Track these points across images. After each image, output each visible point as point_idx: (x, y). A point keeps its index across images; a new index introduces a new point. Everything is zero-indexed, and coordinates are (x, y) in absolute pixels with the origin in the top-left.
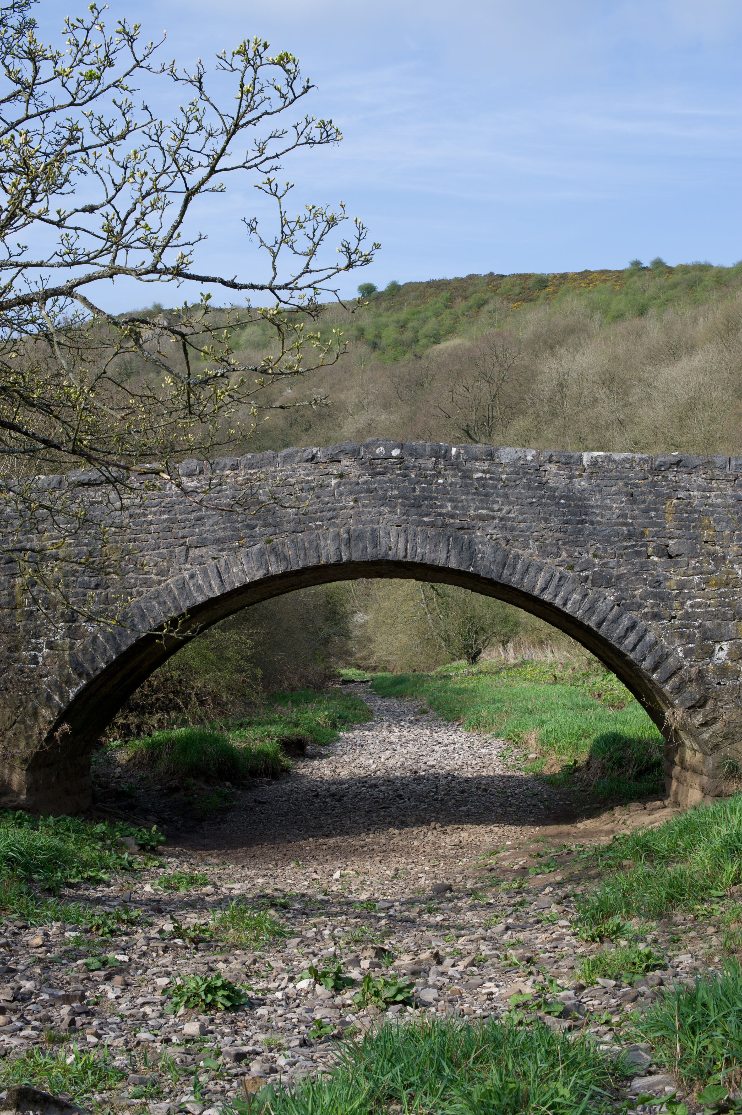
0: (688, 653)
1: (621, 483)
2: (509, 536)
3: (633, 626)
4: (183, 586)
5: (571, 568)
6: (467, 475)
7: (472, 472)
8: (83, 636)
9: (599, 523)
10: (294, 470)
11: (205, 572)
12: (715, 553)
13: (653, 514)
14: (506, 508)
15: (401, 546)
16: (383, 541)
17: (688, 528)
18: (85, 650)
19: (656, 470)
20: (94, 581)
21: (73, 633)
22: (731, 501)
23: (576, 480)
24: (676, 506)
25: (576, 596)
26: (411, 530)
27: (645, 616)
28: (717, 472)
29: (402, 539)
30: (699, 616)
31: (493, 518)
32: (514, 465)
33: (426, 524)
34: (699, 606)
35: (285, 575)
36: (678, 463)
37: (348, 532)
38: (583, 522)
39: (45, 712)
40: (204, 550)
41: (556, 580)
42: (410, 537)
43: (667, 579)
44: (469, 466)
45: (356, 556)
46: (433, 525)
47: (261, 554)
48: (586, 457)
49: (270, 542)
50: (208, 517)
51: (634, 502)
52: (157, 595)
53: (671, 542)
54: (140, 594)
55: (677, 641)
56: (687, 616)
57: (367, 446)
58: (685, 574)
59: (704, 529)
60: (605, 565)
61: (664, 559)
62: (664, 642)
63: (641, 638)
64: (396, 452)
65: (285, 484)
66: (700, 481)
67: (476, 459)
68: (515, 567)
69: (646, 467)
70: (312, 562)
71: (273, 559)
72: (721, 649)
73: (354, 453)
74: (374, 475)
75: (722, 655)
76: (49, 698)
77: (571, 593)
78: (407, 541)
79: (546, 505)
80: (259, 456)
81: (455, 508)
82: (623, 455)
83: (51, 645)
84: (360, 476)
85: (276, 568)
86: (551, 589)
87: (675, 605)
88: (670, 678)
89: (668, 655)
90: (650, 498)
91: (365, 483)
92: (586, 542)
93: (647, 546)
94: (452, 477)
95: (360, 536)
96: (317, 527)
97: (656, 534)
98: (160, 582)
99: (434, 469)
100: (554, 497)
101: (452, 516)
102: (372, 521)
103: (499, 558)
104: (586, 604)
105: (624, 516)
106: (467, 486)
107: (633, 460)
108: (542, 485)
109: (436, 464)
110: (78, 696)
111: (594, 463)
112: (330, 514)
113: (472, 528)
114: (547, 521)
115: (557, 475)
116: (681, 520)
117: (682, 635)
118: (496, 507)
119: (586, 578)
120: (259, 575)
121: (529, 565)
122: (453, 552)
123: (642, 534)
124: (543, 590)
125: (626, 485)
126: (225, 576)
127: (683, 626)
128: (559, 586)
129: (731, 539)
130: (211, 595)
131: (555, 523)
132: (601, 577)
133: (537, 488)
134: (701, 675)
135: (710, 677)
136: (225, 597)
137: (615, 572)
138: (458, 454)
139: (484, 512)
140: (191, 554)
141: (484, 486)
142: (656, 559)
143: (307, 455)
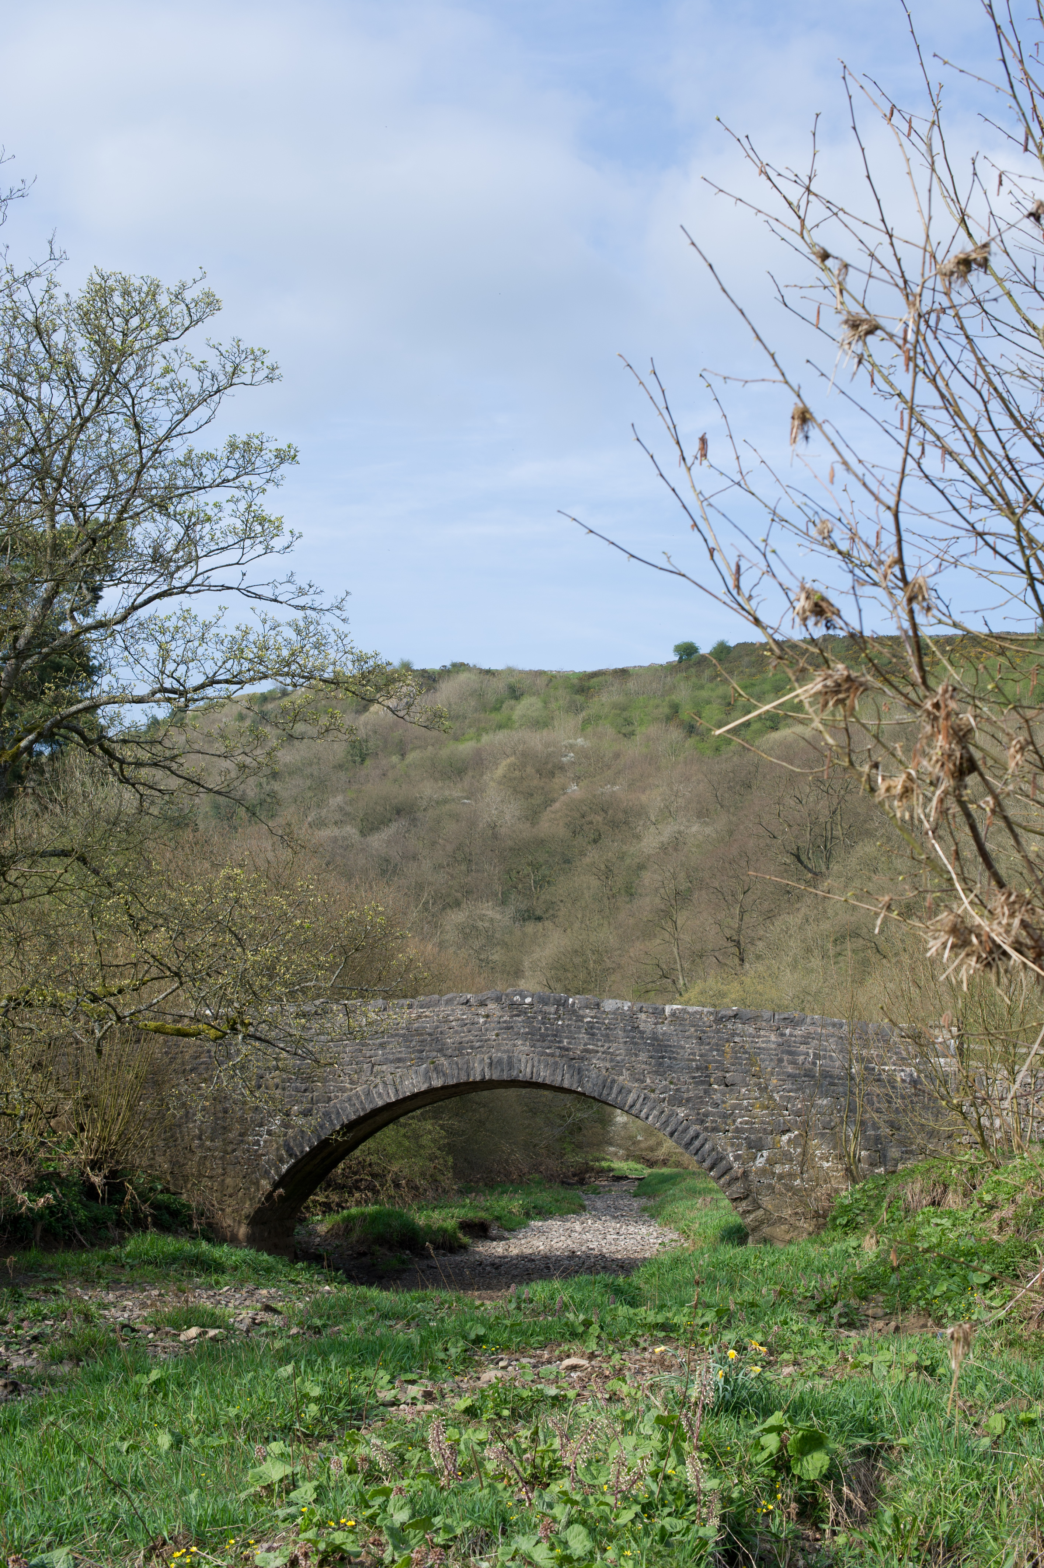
0: (737, 1158)
1: (693, 1029)
2: (608, 1065)
3: (697, 1136)
4: (368, 1094)
5: (653, 1091)
6: (580, 1018)
7: (583, 1017)
8: (293, 1127)
9: (675, 1059)
10: (453, 1010)
11: (384, 1083)
12: (760, 1084)
13: (715, 1053)
14: (607, 1045)
15: (528, 1070)
16: (516, 1066)
17: (741, 1064)
18: (295, 1138)
19: (719, 1020)
20: (303, 1087)
21: (286, 1125)
22: (773, 1046)
23: (659, 1026)
24: (733, 1048)
25: (655, 1112)
26: (536, 1059)
27: (706, 1129)
28: (764, 1024)
29: (529, 1065)
30: (746, 1130)
31: (597, 1052)
32: (614, 1013)
33: (548, 1055)
34: (747, 1123)
35: (443, 1088)
36: (735, 1016)
37: (490, 1058)
38: (663, 1057)
39: (263, 1182)
40: (385, 1067)
41: (641, 1100)
42: (536, 1064)
43: (724, 1102)
44: (581, 1012)
45: (494, 1077)
46: (552, 1055)
47: (427, 1072)
48: (668, 1009)
49: (433, 1063)
50: (389, 1043)
51: (702, 1044)
52: (350, 1099)
53: (728, 1075)
54: (337, 1097)
55: (729, 1149)
56: (737, 1130)
57: (507, 995)
58: (737, 1099)
59: (752, 1066)
60: (678, 1090)
61: (722, 1087)
62: (720, 1149)
63: (703, 1145)
64: (528, 1000)
65: (446, 1021)
66: (751, 1030)
67: (587, 1008)
68: (611, 1088)
69: (712, 1018)
70: (463, 1079)
71: (435, 1076)
72: (762, 1156)
73: (498, 999)
74: (512, 1017)
75: (763, 1160)
76: (267, 1172)
77: (652, 1109)
78: (533, 1066)
79: (636, 1044)
80: (428, 999)
81: (569, 1043)
82: (696, 1008)
83: (269, 1133)
84: (501, 1017)
85: (437, 1083)
86: (638, 1106)
87: (729, 1121)
88: (722, 1176)
89: (722, 1159)
90: (714, 1041)
91: (505, 1022)
92: (665, 1072)
93: (709, 1077)
94: (570, 1019)
95: (500, 1061)
96: (468, 1054)
97: (717, 1068)
98: (351, 1089)
99: (556, 1013)
100: (643, 1038)
101: (567, 1050)
102: (508, 1051)
103: (600, 1082)
104: (663, 1117)
105: (694, 1054)
106: (579, 1027)
107: (702, 1013)
108: (636, 1028)
109: (557, 1010)
110: (289, 1171)
111: (673, 1014)
112: (478, 1044)
113: (582, 1059)
114: (636, 1055)
115: (645, 1022)
116: (737, 1058)
117: (732, 1145)
118: (600, 1044)
119: (664, 1099)
120: (424, 1087)
121: (622, 1088)
122: (567, 1076)
123: (707, 1068)
124: (631, 1107)
125: (696, 1031)
126: (399, 1087)
127: (734, 1138)
128: (643, 1104)
129: (772, 1074)
130: (389, 1101)
131: (643, 1056)
132: (675, 1099)
133: (631, 1031)
134: (745, 1174)
135: (752, 1177)
136: (398, 1102)
137: (685, 1096)
138: (574, 1003)
139: (591, 1047)
140: (375, 1070)
141: (592, 1028)
142: (716, 1087)
143: (463, 1000)
